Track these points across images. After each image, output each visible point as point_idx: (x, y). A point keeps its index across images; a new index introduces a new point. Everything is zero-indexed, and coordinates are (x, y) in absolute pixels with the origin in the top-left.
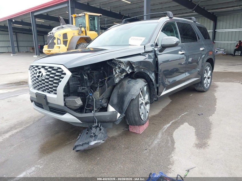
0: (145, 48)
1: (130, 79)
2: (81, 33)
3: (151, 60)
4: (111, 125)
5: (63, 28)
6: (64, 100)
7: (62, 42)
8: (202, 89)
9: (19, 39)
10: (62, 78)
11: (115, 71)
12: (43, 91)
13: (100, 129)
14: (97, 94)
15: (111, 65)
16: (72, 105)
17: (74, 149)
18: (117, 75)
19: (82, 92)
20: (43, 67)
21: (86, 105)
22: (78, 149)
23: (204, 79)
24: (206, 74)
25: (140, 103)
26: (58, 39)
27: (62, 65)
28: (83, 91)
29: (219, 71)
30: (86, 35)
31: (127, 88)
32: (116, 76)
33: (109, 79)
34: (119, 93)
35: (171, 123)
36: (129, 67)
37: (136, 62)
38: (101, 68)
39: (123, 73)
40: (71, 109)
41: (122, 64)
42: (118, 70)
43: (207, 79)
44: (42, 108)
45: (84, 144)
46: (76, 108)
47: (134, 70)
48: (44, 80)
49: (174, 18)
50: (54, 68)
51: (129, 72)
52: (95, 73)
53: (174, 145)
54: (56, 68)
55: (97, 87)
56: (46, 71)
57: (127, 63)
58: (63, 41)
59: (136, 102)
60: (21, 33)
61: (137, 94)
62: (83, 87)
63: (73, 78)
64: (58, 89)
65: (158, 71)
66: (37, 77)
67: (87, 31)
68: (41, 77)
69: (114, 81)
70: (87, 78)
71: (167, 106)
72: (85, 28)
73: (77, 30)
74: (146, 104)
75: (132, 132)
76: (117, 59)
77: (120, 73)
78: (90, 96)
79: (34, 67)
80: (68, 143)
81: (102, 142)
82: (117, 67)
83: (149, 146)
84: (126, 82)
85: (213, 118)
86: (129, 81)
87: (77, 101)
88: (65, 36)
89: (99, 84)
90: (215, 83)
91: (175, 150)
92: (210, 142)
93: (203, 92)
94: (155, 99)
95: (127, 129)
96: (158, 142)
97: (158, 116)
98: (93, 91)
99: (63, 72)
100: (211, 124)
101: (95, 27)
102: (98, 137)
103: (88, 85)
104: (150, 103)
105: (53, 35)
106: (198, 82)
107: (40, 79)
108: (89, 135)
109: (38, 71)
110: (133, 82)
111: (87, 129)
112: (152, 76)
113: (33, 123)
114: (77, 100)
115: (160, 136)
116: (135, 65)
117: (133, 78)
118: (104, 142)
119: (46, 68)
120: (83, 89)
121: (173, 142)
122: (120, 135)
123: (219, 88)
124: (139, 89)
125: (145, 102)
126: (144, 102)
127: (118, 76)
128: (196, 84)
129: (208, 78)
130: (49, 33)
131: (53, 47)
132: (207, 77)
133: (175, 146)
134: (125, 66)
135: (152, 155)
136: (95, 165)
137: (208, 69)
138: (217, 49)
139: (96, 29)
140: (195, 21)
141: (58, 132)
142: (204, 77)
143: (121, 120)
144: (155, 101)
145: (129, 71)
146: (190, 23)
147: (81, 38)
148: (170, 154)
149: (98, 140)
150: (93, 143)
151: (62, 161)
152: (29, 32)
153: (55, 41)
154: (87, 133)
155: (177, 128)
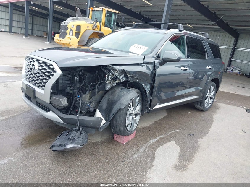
0: (144, 59)
1: (123, 88)
2: (95, 28)
3: (149, 72)
4: (93, 131)
5: (78, 19)
6: (51, 98)
7: (74, 34)
8: (202, 108)
9: (35, 22)
10: (53, 75)
11: (108, 77)
12: (33, 84)
13: (81, 134)
14: (87, 97)
15: (105, 71)
16: (57, 105)
17: (51, 148)
18: (109, 81)
19: (70, 92)
20: (38, 60)
21: (72, 106)
22: (54, 149)
23: (206, 99)
24: (209, 94)
25: (128, 113)
26: (71, 30)
27: (55, 63)
28: (72, 92)
29: (228, 91)
30: (100, 30)
31: (118, 96)
32: (107, 82)
33: (100, 84)
34: (109, 100)
35: (158, 138)
36: (123, 75)
37: (131, 71)
38: (96, 72)
39: (116, 81)
40: (55, 108)
41: (116, 71)
42: (111, 77)
43: (209, 99)
44: (30, 100)
45: (61, 145)
46: (60, 108)
47: (128, 79)
48: (35, 74)
49: (184, 31)
50: (47, 64)
51: (122, 81)
52: (88, 75)
53: (153, 162)
54: (49, 64)
55: (87, 90)
56: (39, 65)
57: (122, 71)
58: (76, 33)
59: (124, 112)
60: (38, 16)
61: (127, 103)
62: (72, 88)
63: (64, 77)
64: (46, 85)
65: (154, 84)
66: (29, 69)
67: (102, 26)
68: (33, 70)
69: (104, 86)
70: (77, 79)
71: (160, 119)
72: (100, 23)
73: (93, 24)
74: (136, 115)
75: (115, 140)
76: (111, 66)
77: (113, 80)
78: (78, 98)
79: (30, 58)
80: (49, 140)
81: (79, 146)
82: (110, 74)
83: (128, 158)
84: (118, 90)
85: (203, 141)
86: (121, 89)
87: (62, 102)
88: (78, 28)
89: (89, 87)
90: (218, 103)
91: (152, 167)
92: (190, 166)
93: (202, 111)
94: (147, 111)
95: (112, 137)
96: (138, 156)
97: (148, 128)
98: (82, 93)
99: (54, 70)
100: (198, 146)
101: (110, 23)
102: (77, 141)
103: (78, 87)
104: (141, 115)
105: (66, 25)
106: (199, 100)
107: (32, 72)
108: (68, 137)
109: (32, 63)
110: (125, 91)
111: (68, 131)
112: (148, 88)
113: (21, 113)
114: (63, 100)
115: (142, 150)
116: (129, 75)
117: (126, 87)
118: (82, 146)
119: (40, 62)
120: (71, 90)
121: (153, 159)
122: (103, 142)
123: (220, 110)
124: (130, 100)
125: (135, 112)
126: (133, 113)
127: (110, 83)
128: (196, 102)
129: (211, 98)
130: (63, 22)
131: (64, 37)
132: (209, 96)
133: (155, 163)
134: (119, 74)
135: (128, 169)
136: (67, 168)
137: (212, 89)
138: (233, 67)
139: (112, 26)
140: (207, 37)
141: (42, 128)
142: (206, 96)
143: (105, 127)
144: (147, 113)
145: (123, 79)
146: (201, 39)
147: (94, 33)
148: (146, 170)
149: (75, 144)
150: (69, 146)
151: (37, 158)
152: (45, 16)
153: (68, 32)
154: (67, 135)
155: (162, 144)
